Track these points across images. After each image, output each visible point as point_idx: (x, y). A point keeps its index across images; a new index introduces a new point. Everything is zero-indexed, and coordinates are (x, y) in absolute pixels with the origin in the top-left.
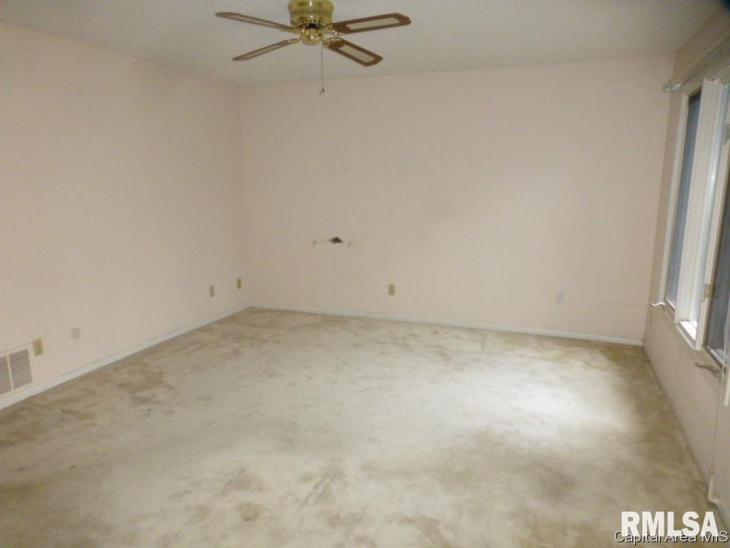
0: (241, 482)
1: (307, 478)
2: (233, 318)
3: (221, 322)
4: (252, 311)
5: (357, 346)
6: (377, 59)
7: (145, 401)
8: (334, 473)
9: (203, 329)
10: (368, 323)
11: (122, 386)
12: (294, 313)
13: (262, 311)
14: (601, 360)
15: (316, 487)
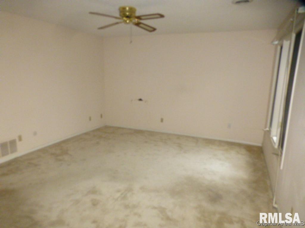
0: (93, 191)
1: (119, 191)
2: (98, 130)
3: (93, 131)
4: (106, 127)
5: (146, 142)
6: (154, 29)
7: (60, 160)
8: (130, 189)
9: (86, 134)
10: (152, 134)
11: (52, 154)
12: (123, 128)
13: (110, 127)
14: (244, 151)
15: (122, 194)
